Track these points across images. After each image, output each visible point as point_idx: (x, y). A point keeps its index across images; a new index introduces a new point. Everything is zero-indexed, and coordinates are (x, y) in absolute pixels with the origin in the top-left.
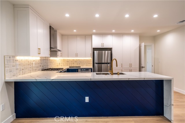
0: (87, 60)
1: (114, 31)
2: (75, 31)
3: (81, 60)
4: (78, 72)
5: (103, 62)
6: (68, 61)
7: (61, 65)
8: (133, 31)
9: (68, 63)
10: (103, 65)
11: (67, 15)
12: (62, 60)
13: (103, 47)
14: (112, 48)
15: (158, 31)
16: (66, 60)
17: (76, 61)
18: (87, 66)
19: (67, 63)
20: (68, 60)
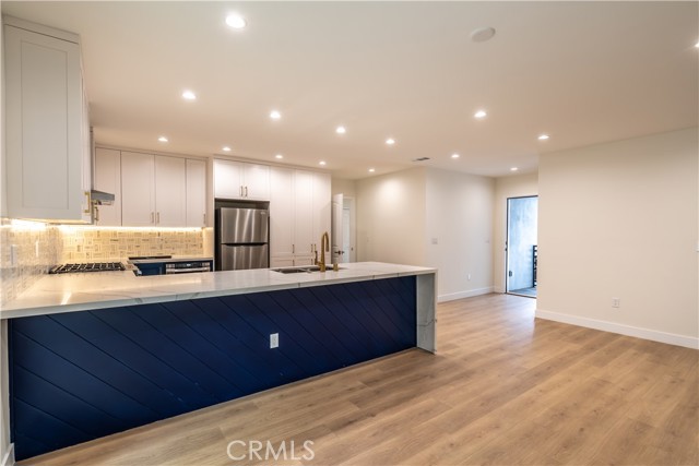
0: (187, 235)
1: (279, 157)
2: (163, 139)
3: (166, 234)
4: (164, 273)
5: (236, 241)
6: (115, 239)
7: (84, 251)
8: (322, 163)
9: (117, 244)
10: (235, 248)
11: (189, 96)
12: (86, 234)
13: (246, 199)
14: (268, 202)
15: (372, 170)
16: (106, 234)
17: (148, 238)
18: (186, 252)
19: (110, 243)
20: (115, 234)
